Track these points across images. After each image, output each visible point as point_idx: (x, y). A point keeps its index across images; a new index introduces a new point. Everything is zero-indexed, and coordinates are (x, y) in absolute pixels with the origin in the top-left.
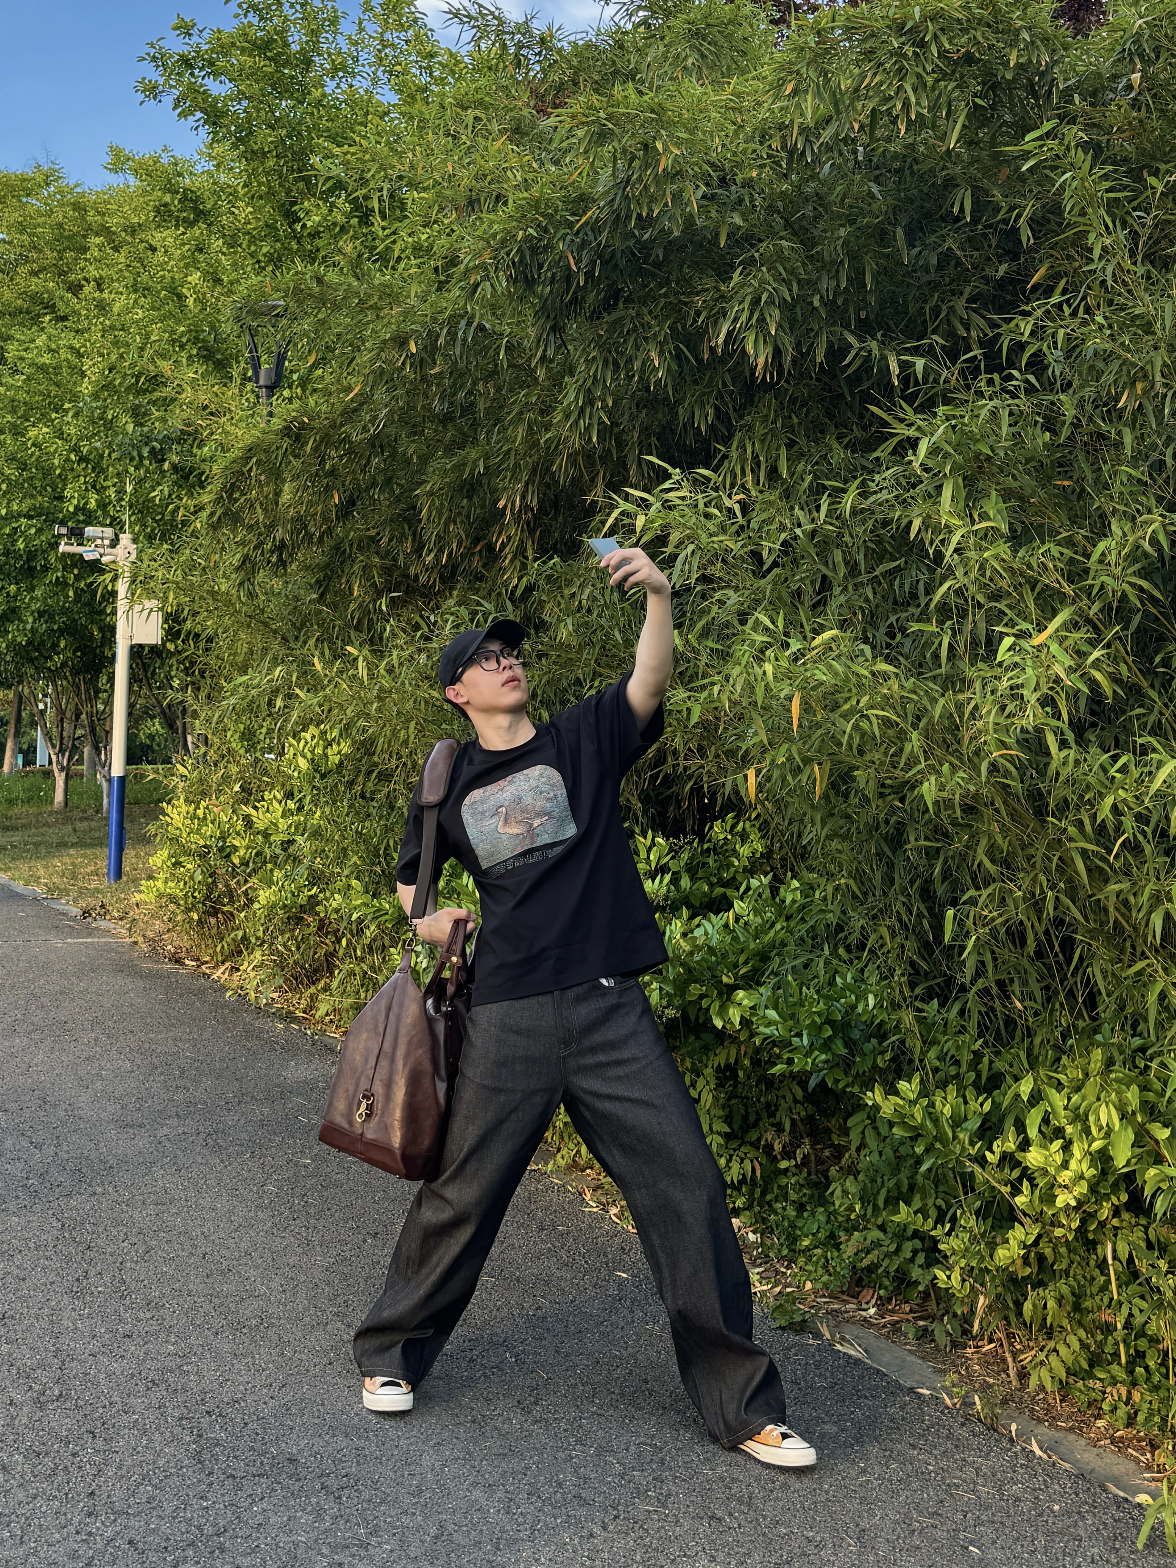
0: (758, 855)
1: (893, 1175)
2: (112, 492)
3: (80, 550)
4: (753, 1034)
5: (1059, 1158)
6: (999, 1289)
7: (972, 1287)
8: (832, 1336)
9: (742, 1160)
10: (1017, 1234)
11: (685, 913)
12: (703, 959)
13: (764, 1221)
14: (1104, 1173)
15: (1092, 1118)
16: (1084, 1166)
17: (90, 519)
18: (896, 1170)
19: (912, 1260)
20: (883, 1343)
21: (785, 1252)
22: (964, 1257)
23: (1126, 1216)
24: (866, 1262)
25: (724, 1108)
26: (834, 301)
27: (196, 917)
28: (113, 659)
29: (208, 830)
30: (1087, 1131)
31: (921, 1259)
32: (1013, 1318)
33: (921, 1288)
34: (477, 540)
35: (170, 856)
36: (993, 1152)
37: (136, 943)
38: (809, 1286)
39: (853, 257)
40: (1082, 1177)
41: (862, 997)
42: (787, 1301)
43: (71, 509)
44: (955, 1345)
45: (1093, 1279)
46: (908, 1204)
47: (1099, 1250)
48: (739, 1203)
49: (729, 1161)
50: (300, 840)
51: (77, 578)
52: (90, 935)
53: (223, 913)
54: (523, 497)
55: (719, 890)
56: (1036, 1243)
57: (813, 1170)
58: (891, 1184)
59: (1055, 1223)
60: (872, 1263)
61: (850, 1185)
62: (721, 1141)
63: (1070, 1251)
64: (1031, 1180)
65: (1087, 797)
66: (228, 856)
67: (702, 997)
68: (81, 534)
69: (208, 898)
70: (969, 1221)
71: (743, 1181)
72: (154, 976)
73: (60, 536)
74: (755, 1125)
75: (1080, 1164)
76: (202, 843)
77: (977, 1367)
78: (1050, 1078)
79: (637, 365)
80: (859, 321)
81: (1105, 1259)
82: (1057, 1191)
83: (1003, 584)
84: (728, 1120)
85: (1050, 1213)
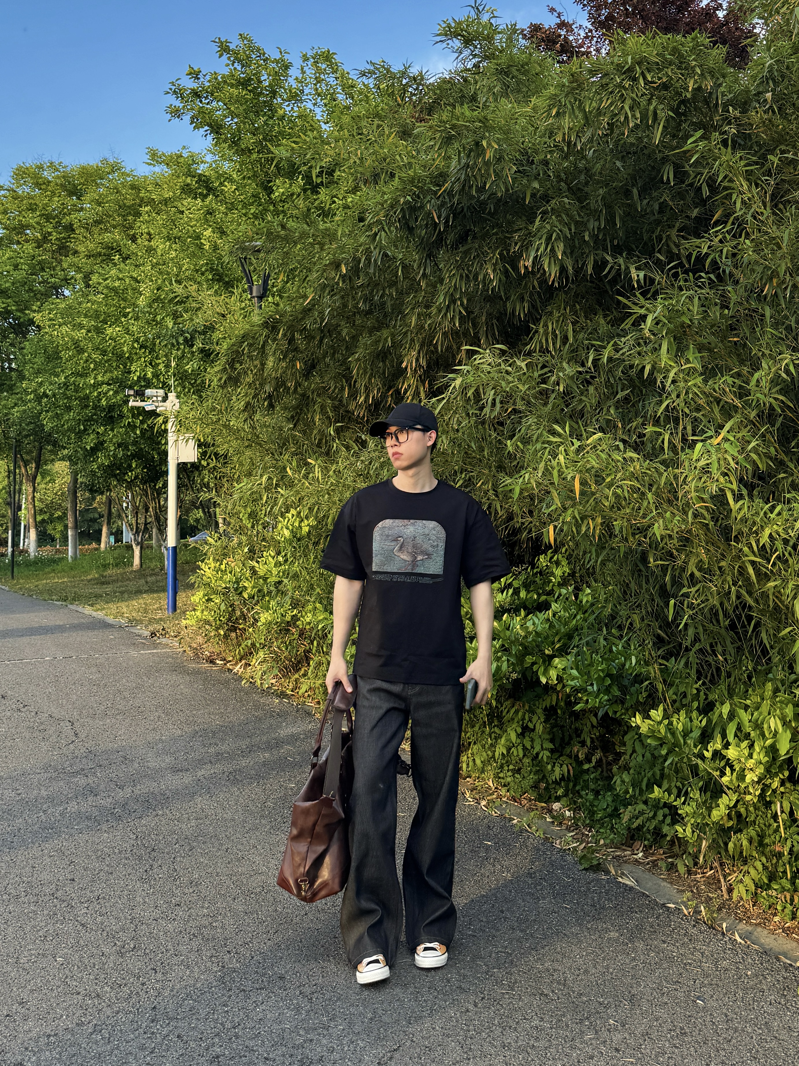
0: (566, 574)
1: (651, 768)
2: (161, 367)
3: (142, 404)
4: (564, 686)
5: (746, 752)
6: (715, 836)
7: (698, 835)
8: (616, 872)
9: (561, 765)
10: (725, 801)
11: (523, 613)
12: (533, 640)
13: (575, 803)
14: (774, 759)
15: (765, 726)
16: (762, 756)
17: (149, 385)
18: (653, 766)
19: (663, 821)
20: (647, 875)
21: (588, 822)
22: (693, 817)
23: (788, 785)
24: (635, 825)
25: (549, 734)
26: (597, 236)
27: (222, 633)
28: (166, 473)
29: (228, 577)
30: (763, 735)
31: (668, 820)
32: (723, 853)
33: (668, 838)
34: (390, 388)
35: (205, 595)
36: (708, 751)
37: (185, 651)
38: (602, 842)
39: (609, 207)
40: (761, 763)
41: (628, 658)
42: (588, 853)
43: (135, 378)
44: (689, 872)
45: (770, 825)
46: (660, 786)
47: (773, 807)
48: (560, 792)
49: (553, 766)
50: (285, 581)
51: (142, 422)
52: (155, 648)
53: (239, 629)
54: (417, 360)
55: (543, 598)
56: (735, 806)
57: (605, 769)
58: (649, 775)
59: (746, 792)
60: (639, 825)
61: (626, 777)
62: (549, 754)
63: (755, 809)
64: (732, 767)
65: (754, 529)
66: (241, 593)
67: (533, 664)
68: (143, 394)
69: (229, 620)
70: (695, 794)
71: (562, 779)
72: (197, 672)
73: (129, 396)
74: (569, 743)
75: (759, 755)
76: (224, 586)
77: (703, 887)
78: (741, 703)
79: (480, 277)
80: (612, 245)
81: (776, 813)
82: (746, 772)
83: (701, 402)
84: (552, 741)
85: (743, 786)
